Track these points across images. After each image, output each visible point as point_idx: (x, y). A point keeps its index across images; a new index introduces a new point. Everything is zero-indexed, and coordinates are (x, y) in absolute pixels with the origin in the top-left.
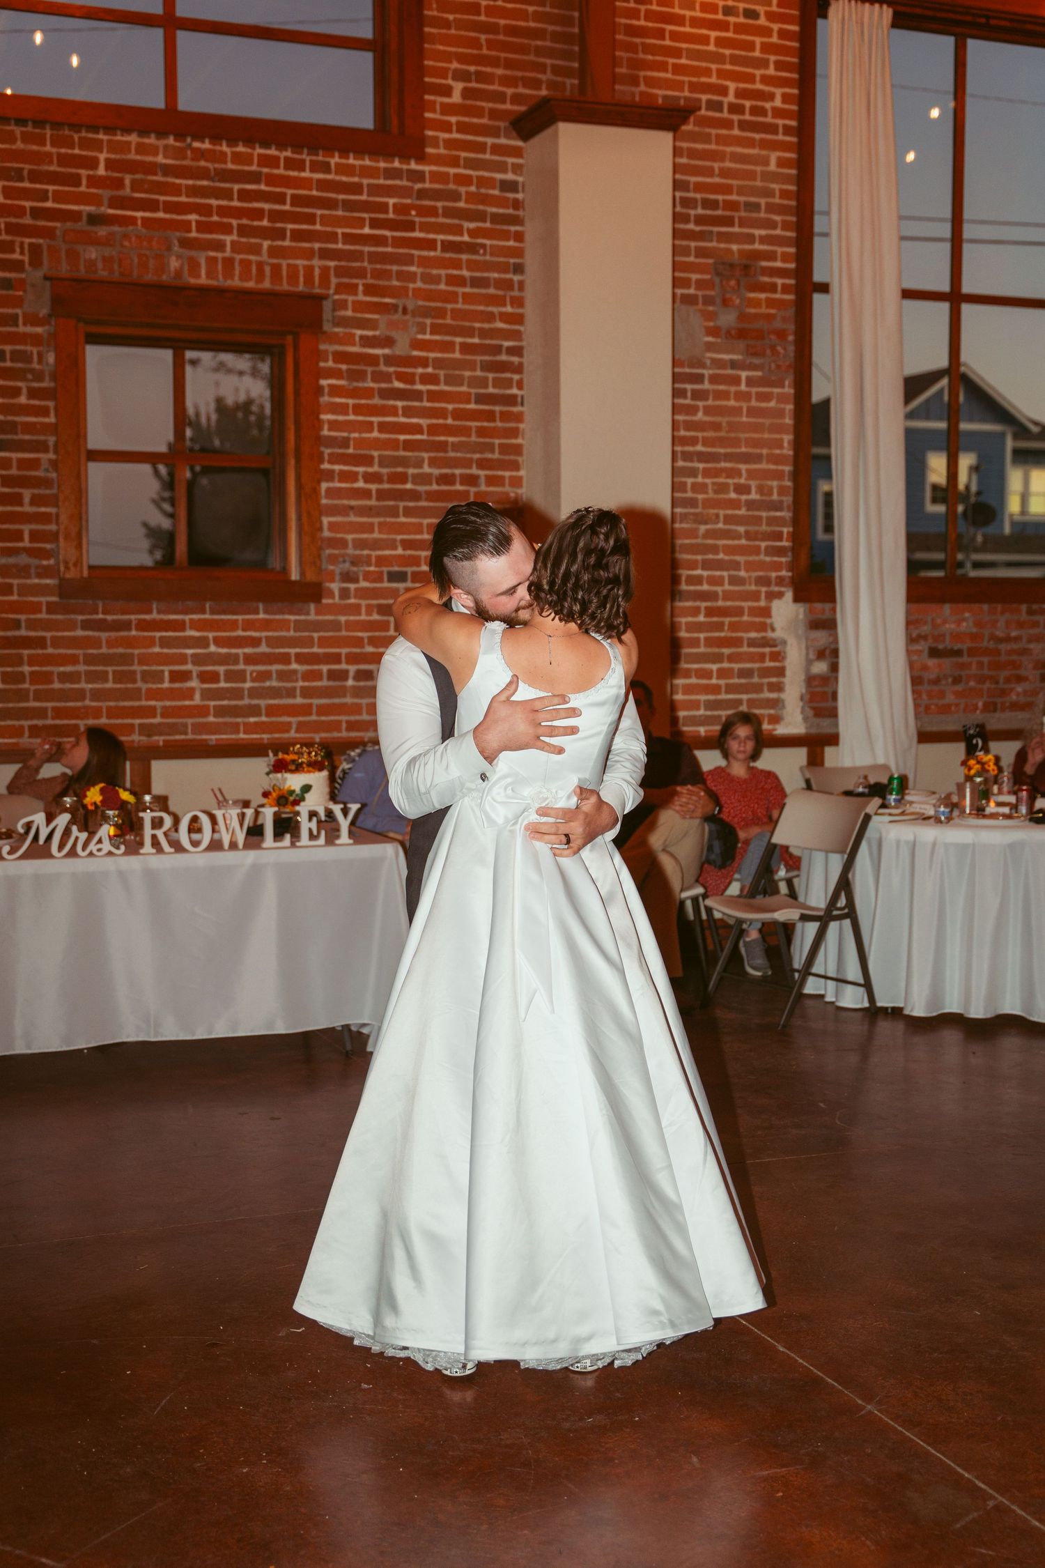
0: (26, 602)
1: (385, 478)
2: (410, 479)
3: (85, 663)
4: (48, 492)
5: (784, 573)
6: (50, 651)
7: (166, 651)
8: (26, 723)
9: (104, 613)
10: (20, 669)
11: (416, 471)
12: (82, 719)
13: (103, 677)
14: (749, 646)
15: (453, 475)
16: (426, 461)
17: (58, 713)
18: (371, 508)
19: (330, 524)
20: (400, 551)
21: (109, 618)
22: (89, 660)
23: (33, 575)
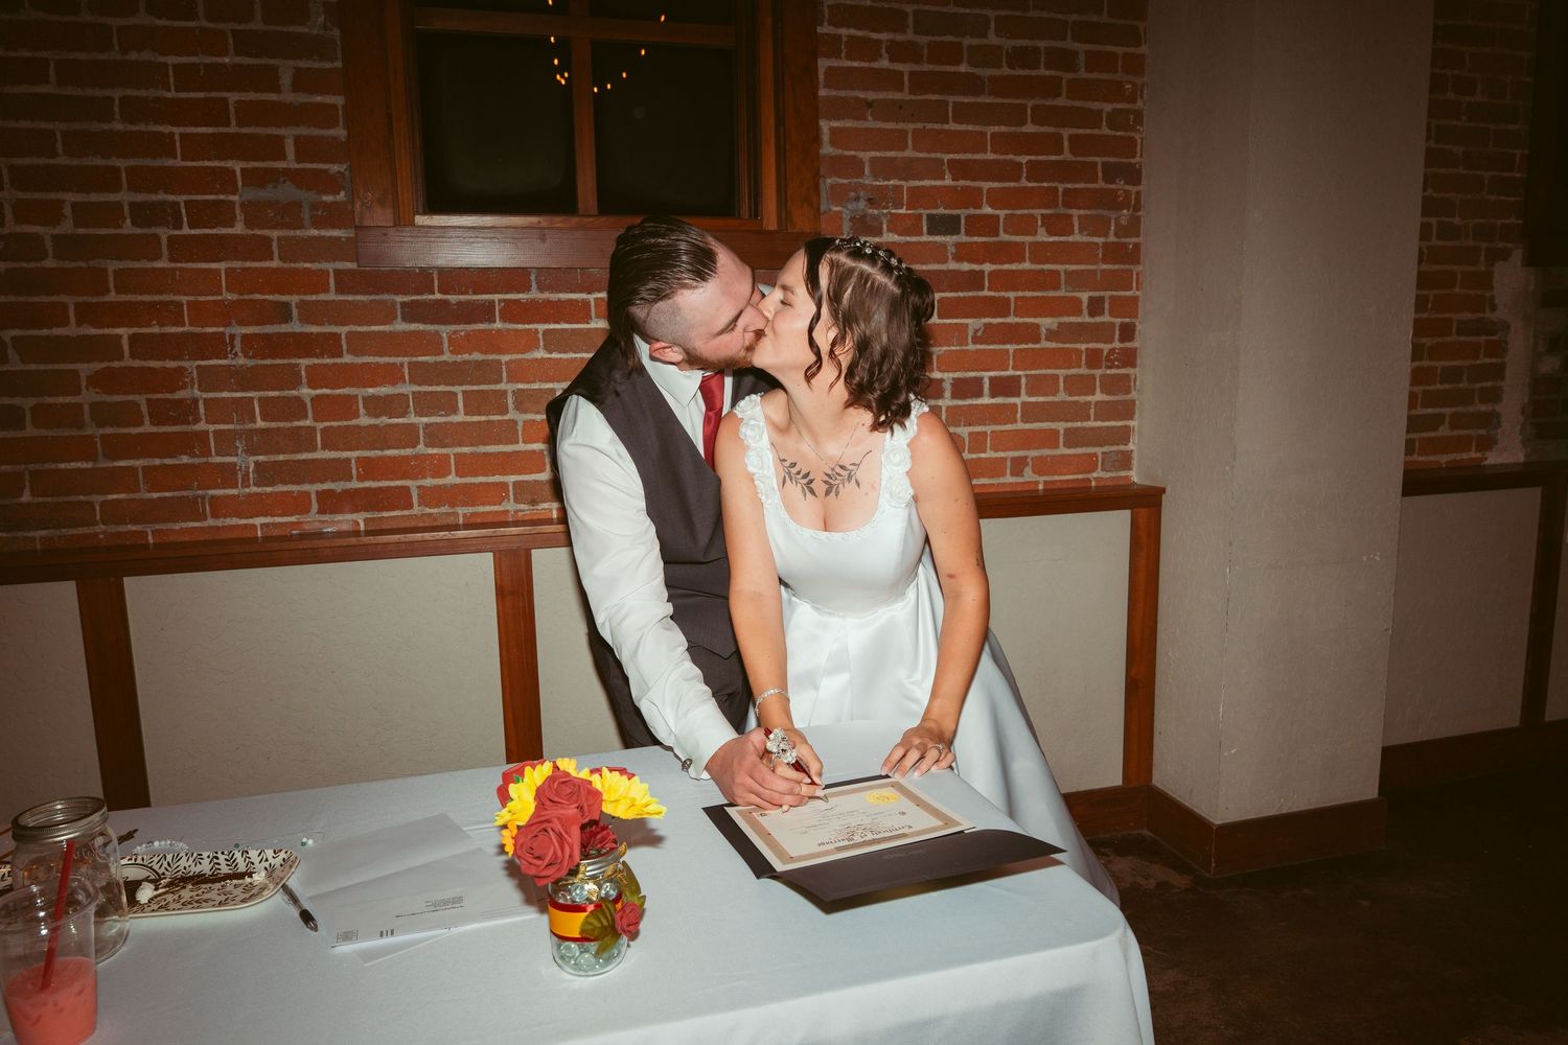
0: (297, 269)
1: (926, 51)
2: (965, 55)
3: (413, 381)
4: (327, 65)
5: (1512, 220)
6: (347, 359)
7: (555, 355)
8: (313, 488)
9: (440, 291)
10: (294, 393)
11: (976, 42)
12: (415, 478)
13: (447, 404)
14: (1458, 334)
15: (1036, 50)
16: (992, 25)
17: (370, 468)
18: (901, 105)
19: (833, 130)
20: (948, 181)
21: (453, 298)
22: (420, 374)
23: (307, 222)
